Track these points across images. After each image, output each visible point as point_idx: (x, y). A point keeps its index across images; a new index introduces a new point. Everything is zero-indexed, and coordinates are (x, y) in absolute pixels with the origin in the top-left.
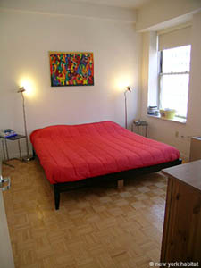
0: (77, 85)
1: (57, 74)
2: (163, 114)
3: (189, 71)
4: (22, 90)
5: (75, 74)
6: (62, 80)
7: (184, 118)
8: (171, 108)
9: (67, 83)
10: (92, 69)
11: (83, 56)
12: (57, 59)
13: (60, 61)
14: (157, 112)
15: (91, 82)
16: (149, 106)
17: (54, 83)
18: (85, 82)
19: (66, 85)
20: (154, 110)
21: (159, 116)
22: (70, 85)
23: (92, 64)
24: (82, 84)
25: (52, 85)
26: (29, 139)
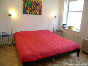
0: (35, 14)
1: (26, 9)
2: (69, 28)
3: (82, 10)
4: (10, 15)
5: (34, 9)
6: (28, 12)
7: (79, 30)
8: (72, 25)
9: (30, 13)
10: (41, 8)
11: (38, 2)
12: (26, 2)
13: (27, 3)
14: (66, 27)
15: (40, 13)
16: (63, 24)
17: (25, 13)
18: (38, 13)
19: (30, 14)
20: (65, 26)
21: (67, 28)
22: (31, 14)
23: (41, 5)
24: (36, 14)
25: (24, 14)
26: (13, 37)
